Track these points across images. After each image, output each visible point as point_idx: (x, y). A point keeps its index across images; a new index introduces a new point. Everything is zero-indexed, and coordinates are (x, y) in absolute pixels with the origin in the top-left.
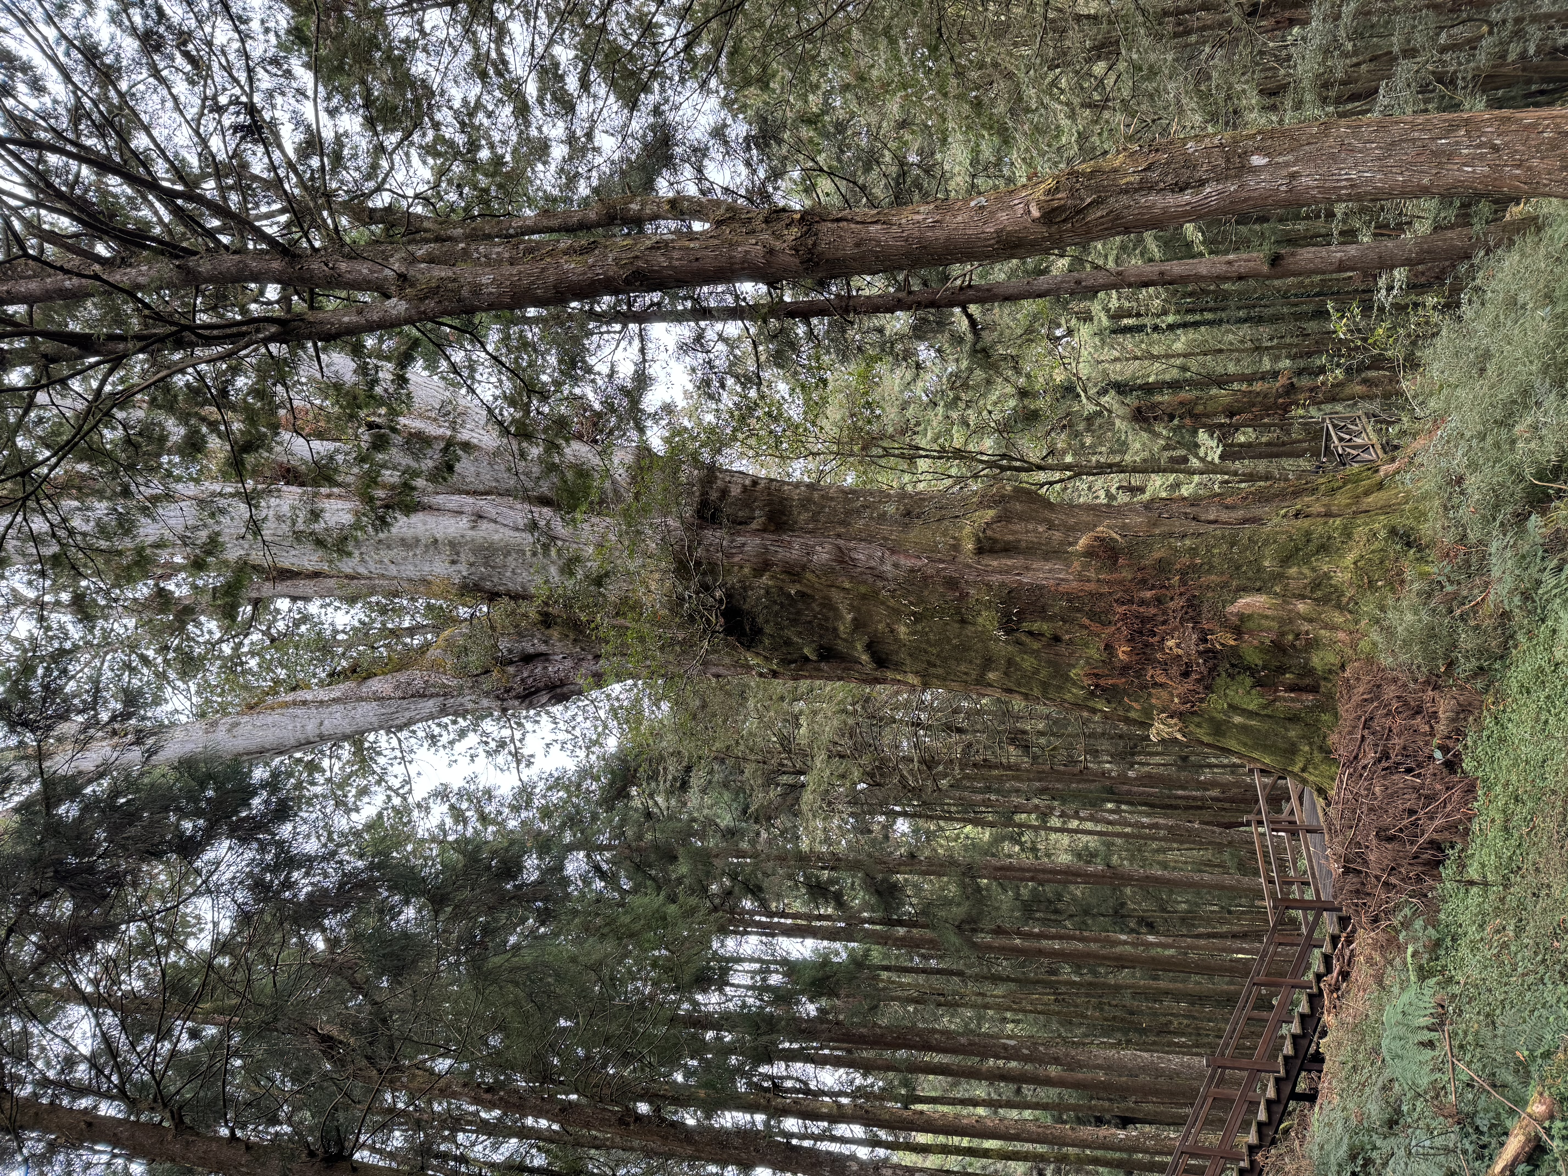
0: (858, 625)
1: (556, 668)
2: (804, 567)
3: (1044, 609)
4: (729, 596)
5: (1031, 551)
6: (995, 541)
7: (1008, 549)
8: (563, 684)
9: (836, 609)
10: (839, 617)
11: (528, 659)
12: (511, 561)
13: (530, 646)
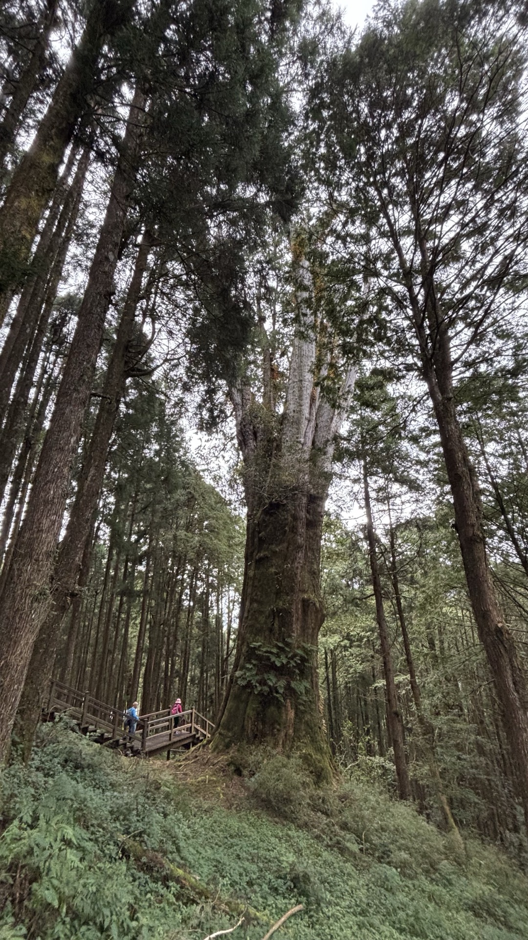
0: (275, 552)
1: (252, 444)
2: (296, 533)
3: (283, 626)
4: (284, 505)
5: (304, 620)
6: (308, 606)
7: (305, 612)
8: (245, 445)
9: (279, 544)
10: (277, 545)
11: (255, 434)
12: (294, 430)
13: (260, 436)
